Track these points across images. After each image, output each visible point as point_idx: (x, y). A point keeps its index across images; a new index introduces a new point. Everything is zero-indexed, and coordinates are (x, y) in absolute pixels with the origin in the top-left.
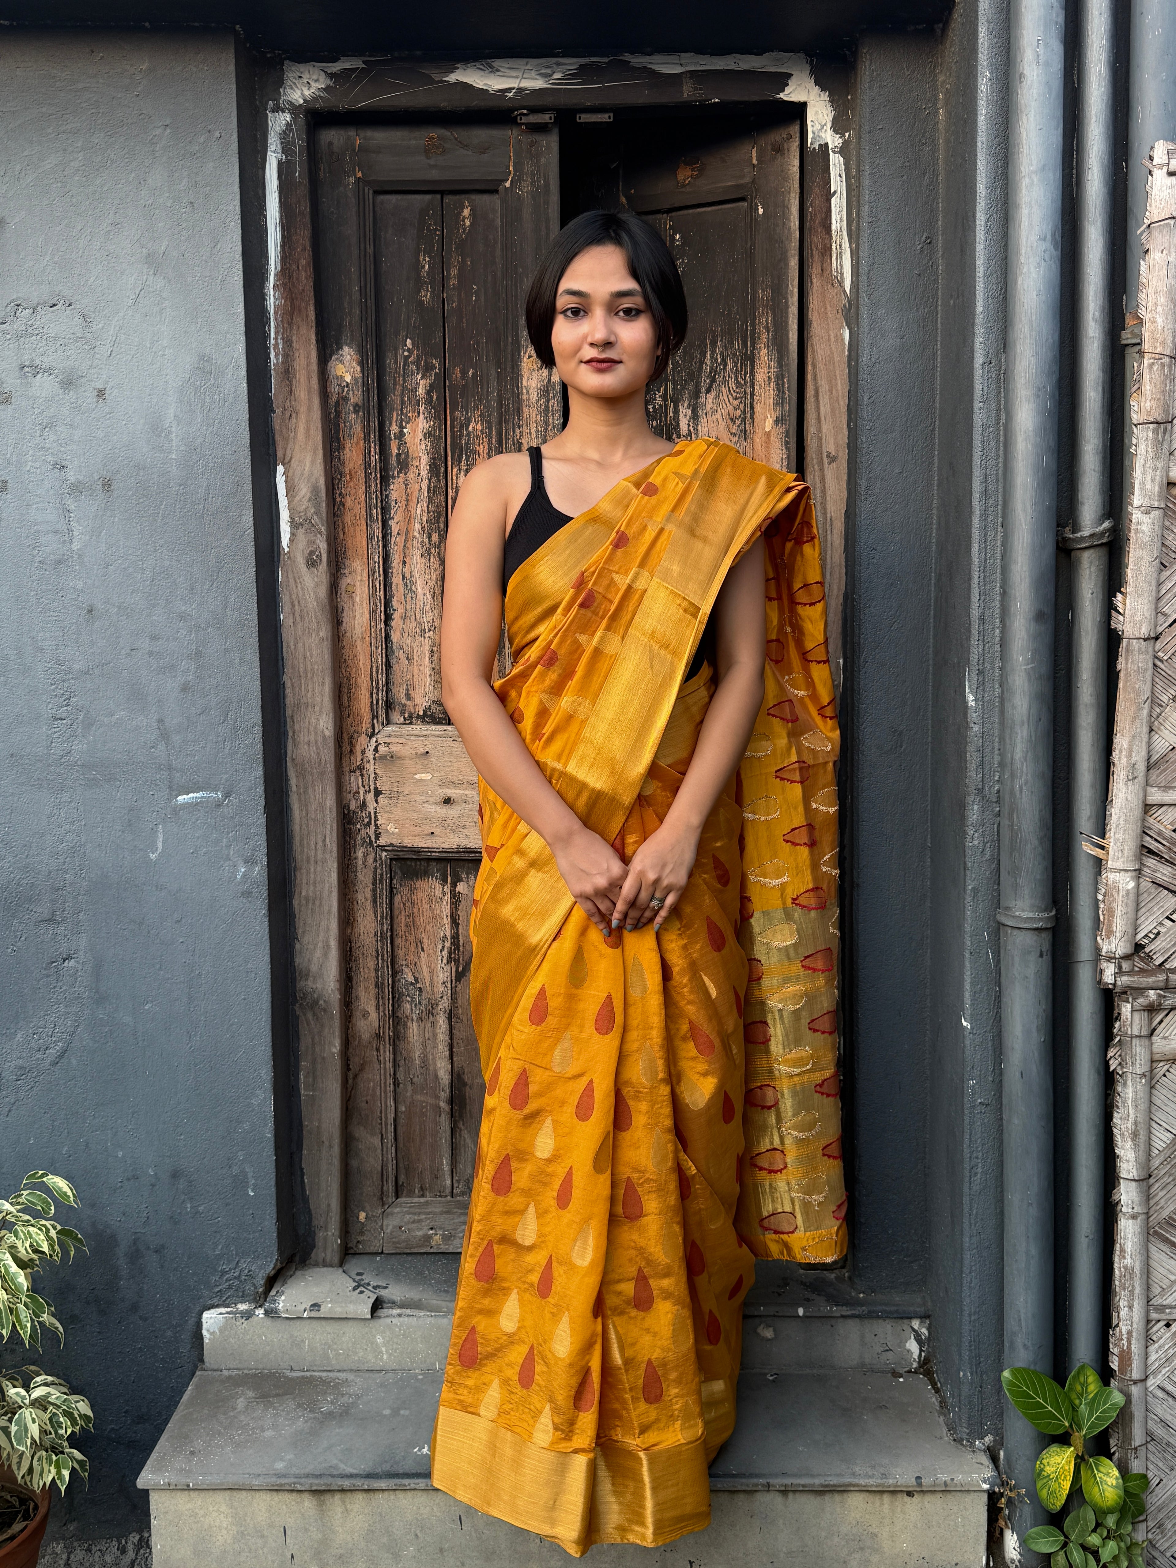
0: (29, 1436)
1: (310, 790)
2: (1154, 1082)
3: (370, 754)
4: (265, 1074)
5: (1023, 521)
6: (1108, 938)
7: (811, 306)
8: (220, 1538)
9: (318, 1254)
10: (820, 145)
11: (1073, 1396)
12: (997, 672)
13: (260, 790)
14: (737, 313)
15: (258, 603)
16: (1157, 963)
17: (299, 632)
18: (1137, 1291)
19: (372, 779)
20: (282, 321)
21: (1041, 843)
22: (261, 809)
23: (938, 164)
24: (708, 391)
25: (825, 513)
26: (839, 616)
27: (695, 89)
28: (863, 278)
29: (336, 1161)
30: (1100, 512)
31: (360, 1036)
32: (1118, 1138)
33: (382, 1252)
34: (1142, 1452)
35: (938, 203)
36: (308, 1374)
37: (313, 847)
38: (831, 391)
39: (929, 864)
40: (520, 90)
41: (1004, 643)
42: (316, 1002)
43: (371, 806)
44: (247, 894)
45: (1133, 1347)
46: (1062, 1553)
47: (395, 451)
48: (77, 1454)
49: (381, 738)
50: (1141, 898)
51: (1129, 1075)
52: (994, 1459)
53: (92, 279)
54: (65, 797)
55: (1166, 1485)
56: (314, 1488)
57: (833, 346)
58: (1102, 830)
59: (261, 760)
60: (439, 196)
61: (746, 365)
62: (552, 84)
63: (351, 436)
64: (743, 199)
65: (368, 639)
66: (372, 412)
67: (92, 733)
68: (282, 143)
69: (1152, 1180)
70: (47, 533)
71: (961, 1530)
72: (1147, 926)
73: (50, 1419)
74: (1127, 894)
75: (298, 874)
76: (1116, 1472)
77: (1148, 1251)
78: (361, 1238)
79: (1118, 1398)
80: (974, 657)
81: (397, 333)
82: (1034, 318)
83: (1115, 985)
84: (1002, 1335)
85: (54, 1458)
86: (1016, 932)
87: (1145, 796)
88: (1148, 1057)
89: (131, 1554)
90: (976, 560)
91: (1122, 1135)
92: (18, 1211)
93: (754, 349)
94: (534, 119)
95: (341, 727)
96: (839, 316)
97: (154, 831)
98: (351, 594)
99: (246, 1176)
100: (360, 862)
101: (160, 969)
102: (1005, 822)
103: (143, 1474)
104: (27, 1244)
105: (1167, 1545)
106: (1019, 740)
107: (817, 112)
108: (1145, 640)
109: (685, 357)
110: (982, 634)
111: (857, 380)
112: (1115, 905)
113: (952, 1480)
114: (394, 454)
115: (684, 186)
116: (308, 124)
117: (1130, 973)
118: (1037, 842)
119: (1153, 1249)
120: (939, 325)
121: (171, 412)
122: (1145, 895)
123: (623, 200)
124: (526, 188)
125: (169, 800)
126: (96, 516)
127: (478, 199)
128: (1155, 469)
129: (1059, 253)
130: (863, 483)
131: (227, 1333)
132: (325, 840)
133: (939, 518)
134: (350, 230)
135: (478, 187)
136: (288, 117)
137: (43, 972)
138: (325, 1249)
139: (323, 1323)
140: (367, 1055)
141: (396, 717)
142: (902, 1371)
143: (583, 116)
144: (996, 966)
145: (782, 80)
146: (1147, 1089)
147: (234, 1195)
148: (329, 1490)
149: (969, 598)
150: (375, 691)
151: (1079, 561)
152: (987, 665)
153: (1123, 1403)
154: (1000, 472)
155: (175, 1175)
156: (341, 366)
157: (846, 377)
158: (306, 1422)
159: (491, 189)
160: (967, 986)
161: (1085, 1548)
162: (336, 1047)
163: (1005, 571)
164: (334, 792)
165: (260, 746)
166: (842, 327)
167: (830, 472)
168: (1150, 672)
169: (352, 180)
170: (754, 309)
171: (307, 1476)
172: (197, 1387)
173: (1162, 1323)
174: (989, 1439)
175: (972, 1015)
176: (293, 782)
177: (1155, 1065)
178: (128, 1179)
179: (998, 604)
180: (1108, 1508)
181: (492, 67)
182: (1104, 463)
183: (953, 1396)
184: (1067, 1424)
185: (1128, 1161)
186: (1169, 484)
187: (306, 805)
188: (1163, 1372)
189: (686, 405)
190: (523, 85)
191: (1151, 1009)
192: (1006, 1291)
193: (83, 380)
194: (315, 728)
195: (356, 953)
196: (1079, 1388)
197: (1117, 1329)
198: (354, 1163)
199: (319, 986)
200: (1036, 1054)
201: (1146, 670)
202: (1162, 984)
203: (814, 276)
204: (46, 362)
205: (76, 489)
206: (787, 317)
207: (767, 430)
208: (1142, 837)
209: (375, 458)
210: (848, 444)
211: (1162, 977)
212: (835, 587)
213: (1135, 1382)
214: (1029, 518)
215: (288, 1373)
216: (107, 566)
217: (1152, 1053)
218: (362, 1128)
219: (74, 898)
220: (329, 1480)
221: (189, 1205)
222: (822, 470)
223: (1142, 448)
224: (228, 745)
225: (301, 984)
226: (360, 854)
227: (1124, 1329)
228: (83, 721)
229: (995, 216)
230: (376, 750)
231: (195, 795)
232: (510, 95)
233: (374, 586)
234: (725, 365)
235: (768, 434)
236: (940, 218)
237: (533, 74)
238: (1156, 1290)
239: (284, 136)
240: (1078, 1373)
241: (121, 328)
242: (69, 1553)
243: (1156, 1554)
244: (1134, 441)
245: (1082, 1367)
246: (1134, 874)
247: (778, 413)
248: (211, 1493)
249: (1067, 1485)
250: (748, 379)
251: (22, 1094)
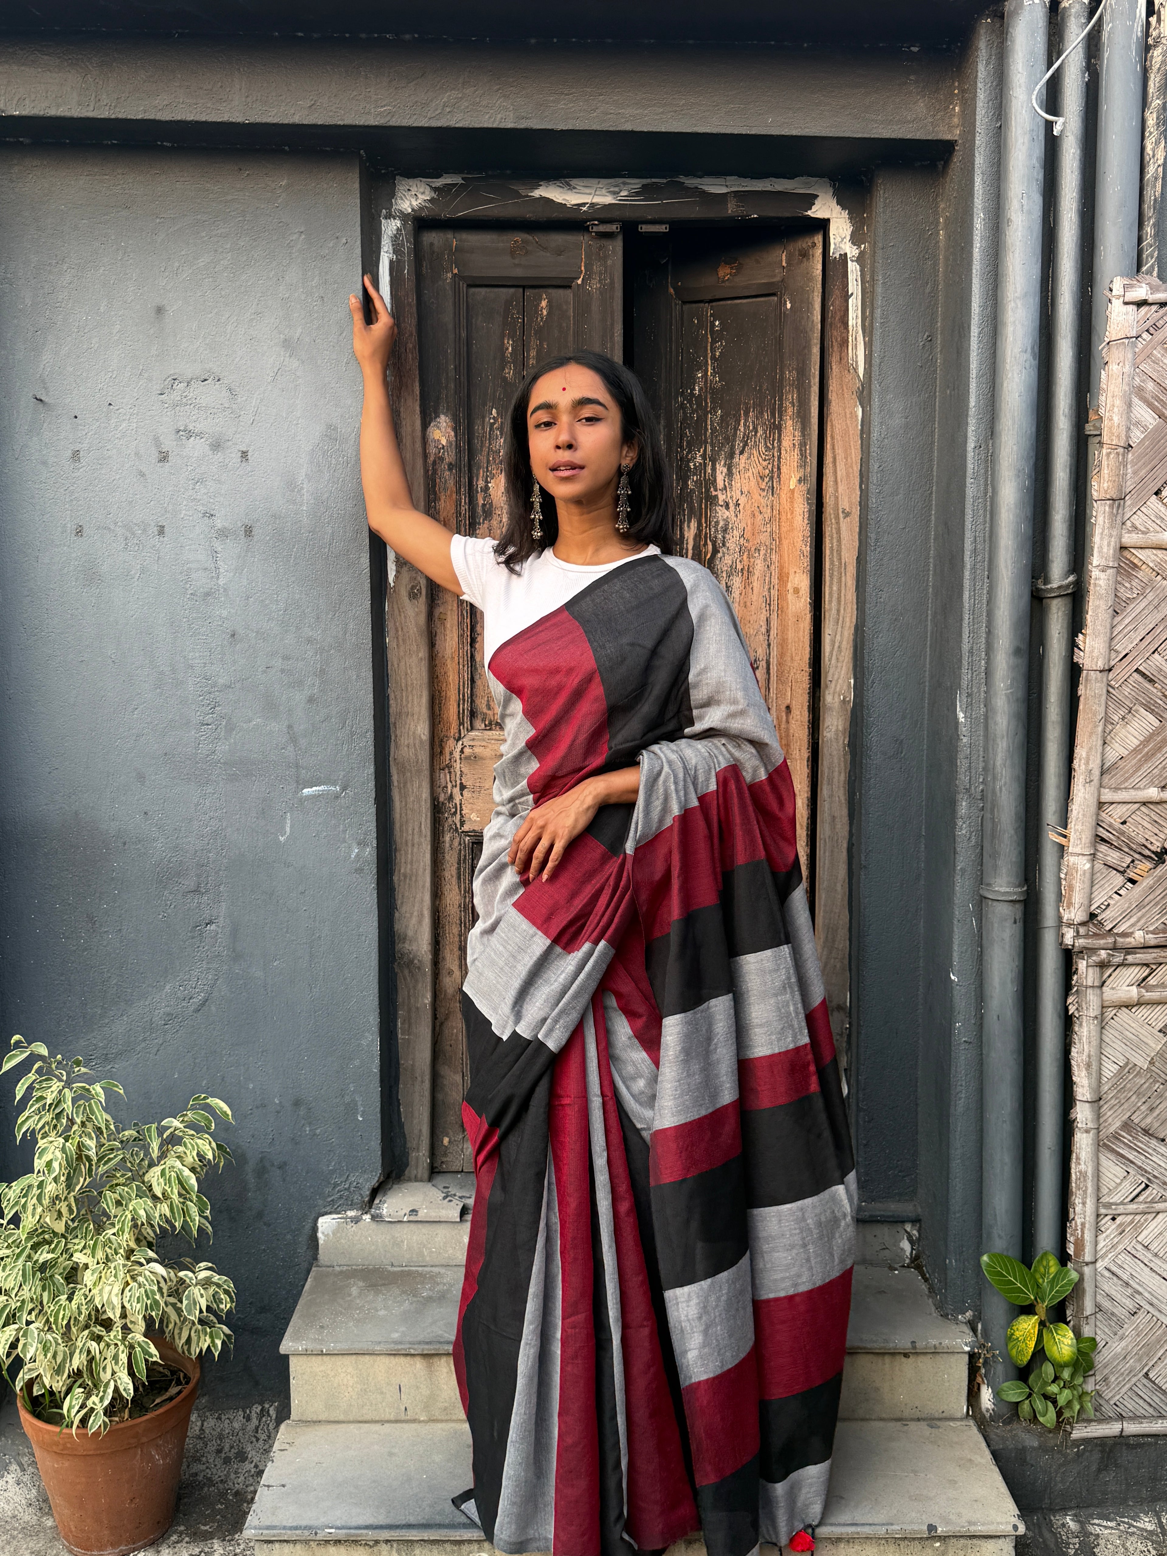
0: (198, 1307)
1: (409, 785)
2: (1104, 1024)
3: (457, 755)
4: (373, 1019)
5: (1005, 576)
6: (1069, 908)
7: (831, 388)
8: (346, 1394)
9: (411, 1171)
10: (840, 255)
11: (1038, 1276)
12: (983, 695)
13: (372, 784)
14: (767, 389)
15: (372, 630)
16: (1107, 928)
17: (402, 654)
18: (1090, 1191)
19: (458, 775)
20: (392, 395)
21: (1016, 833)
22: (372, 800)
23: (938, 276)
24: (742, 453)
25: (840, 559)
26: (851, 643)
27: (738, 206)
28: (875, 369)
29: (427, 1094)
30: (1066, 569)
31: (446, 991)
32: (1075, 1069)
33: (462, 1171)
34: (1092, 1320)
35: (937, 308)
36: (406, 1269)
37: (410, 832)
38: (846, 458)
39: (923, 849)
40: (593, 205)
41: (988, 673)
42: (411, 962)
43: (457, 798)
44: (359, 870)
45: (1085, 1235)
46: (1027, 1402)
47: (481, 502)
48: (225, 1328)
49: (466, 741)
50: (1095, 877)
51: (1084, 1017)
52: (974, 1330)
53: (237, 360)
54: (210, 790)
55: (1111, 1347)
56: (425, 1352)
57: (848, 422)
58: (1064, 822)
59: (373, 759)
60: (521, 290)
61: (774, 433)
62: (620, 200)
63: (445, 489)
64: (774, 294)
65: (456, 658)
66: (463, 469)
67: (233, 736)
68: (393, 245)
69: (1102, 1102)
70: (198, 570)
71: (947, 1384)
72: (1099, 899)
73: (213, 1296)
74: (1084, 874)
75: (398, 854)
76: (1071, 1334)
77: (1098, 1158)
78: (444, 1159)
79: (1074, 1275)
80: (964, 683)
81: (484, 404)
82: (1016, 414)
83: (1073, 946)
84: (981, 1229)
85: (208, 1330)
86: (995, 903)
87: (1099, 795)
88: (1099, 1004)
89: (255, 1422)
90: (966, 605)
91: (1078, 1066)
92: (185, 1127)
93: (781, 420)
94: (602, 228)
95: (433, 733)
96: (854, 396)
97: (283, 818)
98: (443, 621)
99: (356, 1105)
100: (447, 845)
101: (287, 932)
102: (988, 816)
103: (284, 1342)
104: (195, 1153)
105: (1111, 1395)
106: (1000, 749)
107: (838, 227)
108: (1101, 671)
109: (722, 423)
110: (971, 664)
111: (869, 452)
112: (1074, 882)
113: (941, 1343)
114: (480, 504)
115: (723, 282)
116: (414, 230)
117: (1086, 936)
118: (1013, 832)
119: (1102, 1158)
120: (937, 408)
121: (303, 472)
122: (1098, 874)
123: (672, 291)
124: (594, 286)
125: (296, 792)
126: (239, 557)
127: (554, 292)
128: (1111, 536)
129: (1037, 362)
130: (873, 536)
131: (339, 1235)
132: (420, 827)
133: (935, 566)
134: (448, 317)
135: (554, 283)
136: (398, 223)
137: (189, 934)
138: (417, 1167)
139: (420, 1226)
140: (452, 1006)
141: (479, 724)
142: (896, 1266)
143: (644, 226)
144: (978, 931)
145: (810, 200)
146: (1099, 1029)
147: (345, 1120)
148: (437, 1355)
149: (961, 636)
150: (461, 702)
151: (1049, 607)
152: (975, 690)
153: (1077, 1279)
154: (987, 535)
155: (297, 1103)
156: (438, 431)
157: (859, 447)
158: (411, 1304)
159: (566, 284)
160: (956, 948)
161: (1046, 1397)
162: (428, 999)
163: (990, 614)
164: (428, 786)
165: (372, 748)
166: (856, 406)
167: (844, 524)
168: (1104, 697)
169: (450, 275)
170: (781, 387)
171: (420, 1343)
172: (315, 1278)
173: (1110, 1217)
174: (969, 1314)
175: (959, 971)
176: (395, 778)
177: (1105, 1010)
178: (257, 1107)
179: (984, 640)
180: (1065, 1363)
181: (569, 185)
182: (1070, 530)
183: (940, 1281)
184: (1032, 1297)
185: (1083, 1086)
186: (1121, 548)
187: (406, 797)
188: (1110, 1256)
189: (722, 463)
190: (594, 201)
191: (1102, 965)
192: (984, 1192)
193: (230, 443)
194: (414, 733)
195: (443, 921)
196: (1042, 1270)
197: (1073, 1222)
198: (440, 1096)
199: (414, 947)
200: (1010, 1001)
201: (1101, 695)
202: (1111, 946)
203: (833, 364)
204: (199, 427)
205: (223, 534)
206: (809, 395)
207: (792, 487)
208: (1096, 828)
209: (465, 508)
210: (860, 503)
211: (1110, 940)
212: (848, 619)
213: (1087, 1264)
214: (1010, 573)
215: (390, 1268)
216: (248, 598)
217: (1102, 1000)
218: (446, 1067)
219: (216, 873)
220: (437, 1347)
221: (308, 1129)
222: (838, 523)
223: (1100, 519)
224: (345, 747)
225: (399, 946)
226: (447, 838)
227: (1079, 1221)
228: (225, 727)
229: (986, 329)
230: (462, 751)
231: (318, 788)
232: (584, 209)
233: (462, 614)
234: (756, 432)
235: (792, 491)
236: (939, 319)
237: (604, 191)
238: (1105, 1190)
239: (395, 239)
240: (1042, 1258)
241: (262, 400)
242: (203, 1421)
243: (1102, 1402)
244: (1094, 513)
245: (1045, 1254)
246: (1089, 857)
247: (801, 474)
248: (340, 1357)
249: (1032, 1344)
250: (776, 445)
251: (169, 1037)
